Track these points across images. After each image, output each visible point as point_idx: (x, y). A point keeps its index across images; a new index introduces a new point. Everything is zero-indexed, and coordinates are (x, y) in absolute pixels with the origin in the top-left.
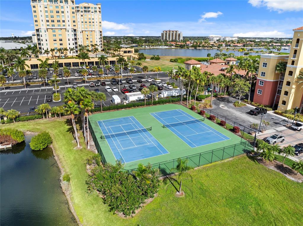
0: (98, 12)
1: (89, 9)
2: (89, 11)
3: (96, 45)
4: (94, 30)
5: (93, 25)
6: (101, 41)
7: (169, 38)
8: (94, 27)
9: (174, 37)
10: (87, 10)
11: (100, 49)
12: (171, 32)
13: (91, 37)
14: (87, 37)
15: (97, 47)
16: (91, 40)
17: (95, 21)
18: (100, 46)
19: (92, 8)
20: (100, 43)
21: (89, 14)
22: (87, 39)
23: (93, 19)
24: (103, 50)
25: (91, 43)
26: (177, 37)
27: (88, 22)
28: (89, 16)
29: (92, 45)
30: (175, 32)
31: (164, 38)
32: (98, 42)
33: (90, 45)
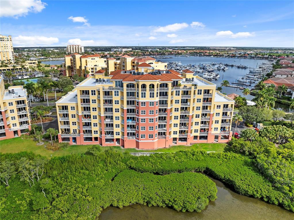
0: (10, 40)
1: (4, 39)
2: (3, 40)
3: (10, 60)
4: (8, 51)
5: (7, 48)
6: (13, 57)
7: (73, 51)
8: (7, 49)
9: (77, 50)
10: (2, 39)
11: (13, 62)
12: (74, 47)
13: (6, 55)
14: (4, 55)
15: (11, 61)
16: (7, 57)
17: (8, 46)
18: (13, 60)
19: (6, 38)
20: (13, 58)
21: (4, 41)
22: (4, 56)
23: (7, 45)
24: (15, 63)
25: (7, 59)
26: (80, 50)
27: (3, 47)
28: (4, 43)
29: (8, 60)
30: (77, 46)
31: (69, 51)
32: (11, 58)
33: (6, 60)
